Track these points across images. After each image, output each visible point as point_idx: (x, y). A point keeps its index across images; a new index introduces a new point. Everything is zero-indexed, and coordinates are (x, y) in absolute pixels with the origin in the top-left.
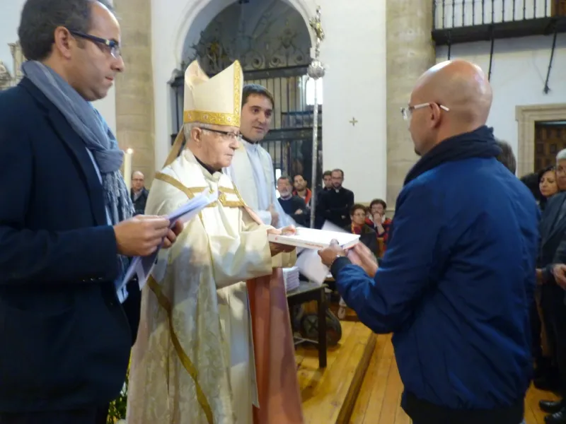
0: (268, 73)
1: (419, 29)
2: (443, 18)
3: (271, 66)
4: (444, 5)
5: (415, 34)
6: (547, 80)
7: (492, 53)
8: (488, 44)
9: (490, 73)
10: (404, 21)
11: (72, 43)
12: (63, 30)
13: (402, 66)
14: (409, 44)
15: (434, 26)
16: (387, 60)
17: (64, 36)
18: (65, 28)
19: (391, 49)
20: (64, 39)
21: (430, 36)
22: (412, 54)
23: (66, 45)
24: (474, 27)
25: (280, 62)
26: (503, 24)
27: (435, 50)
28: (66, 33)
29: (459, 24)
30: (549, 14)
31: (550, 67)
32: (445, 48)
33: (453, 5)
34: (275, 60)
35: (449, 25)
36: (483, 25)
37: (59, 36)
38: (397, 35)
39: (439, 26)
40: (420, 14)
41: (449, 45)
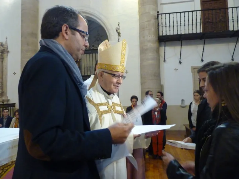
0: (90, 51)
1: (153, 36)
2: (162, 31)
3: (91, 49)
4: (162, 26)
5: (151, 37)
6: (202, 57)
7: (181, 46)
8: (180, 42)
9: (181, 53)
10: (147, 32)
11: (69, 32)
12: (66, 26)
13: (147, 50)
14: (149, 41)
15: (159, 35)
16: (140, 47)
17: (66, 29)
18: (67, 25)
19: (141, 43)
20: (66, 30)
21: (157, 38)
22: (150, 45)
23: (67, 33)
24: (174, 35)
25: (95, 47)
26: (185, 34)
27: (159, 44)
28: (67, 28)
29: (168, 34)
30: (202, 32)
31: (203, 52)
32: (163, 43)
33: (166, 26)
34: (93, 46)
35: (164, 34)
36: (178, 35)
37: (64, 28)
38: (144, 37)
39: (161, 34)
40: (153, 29)
41: (165, 42)
